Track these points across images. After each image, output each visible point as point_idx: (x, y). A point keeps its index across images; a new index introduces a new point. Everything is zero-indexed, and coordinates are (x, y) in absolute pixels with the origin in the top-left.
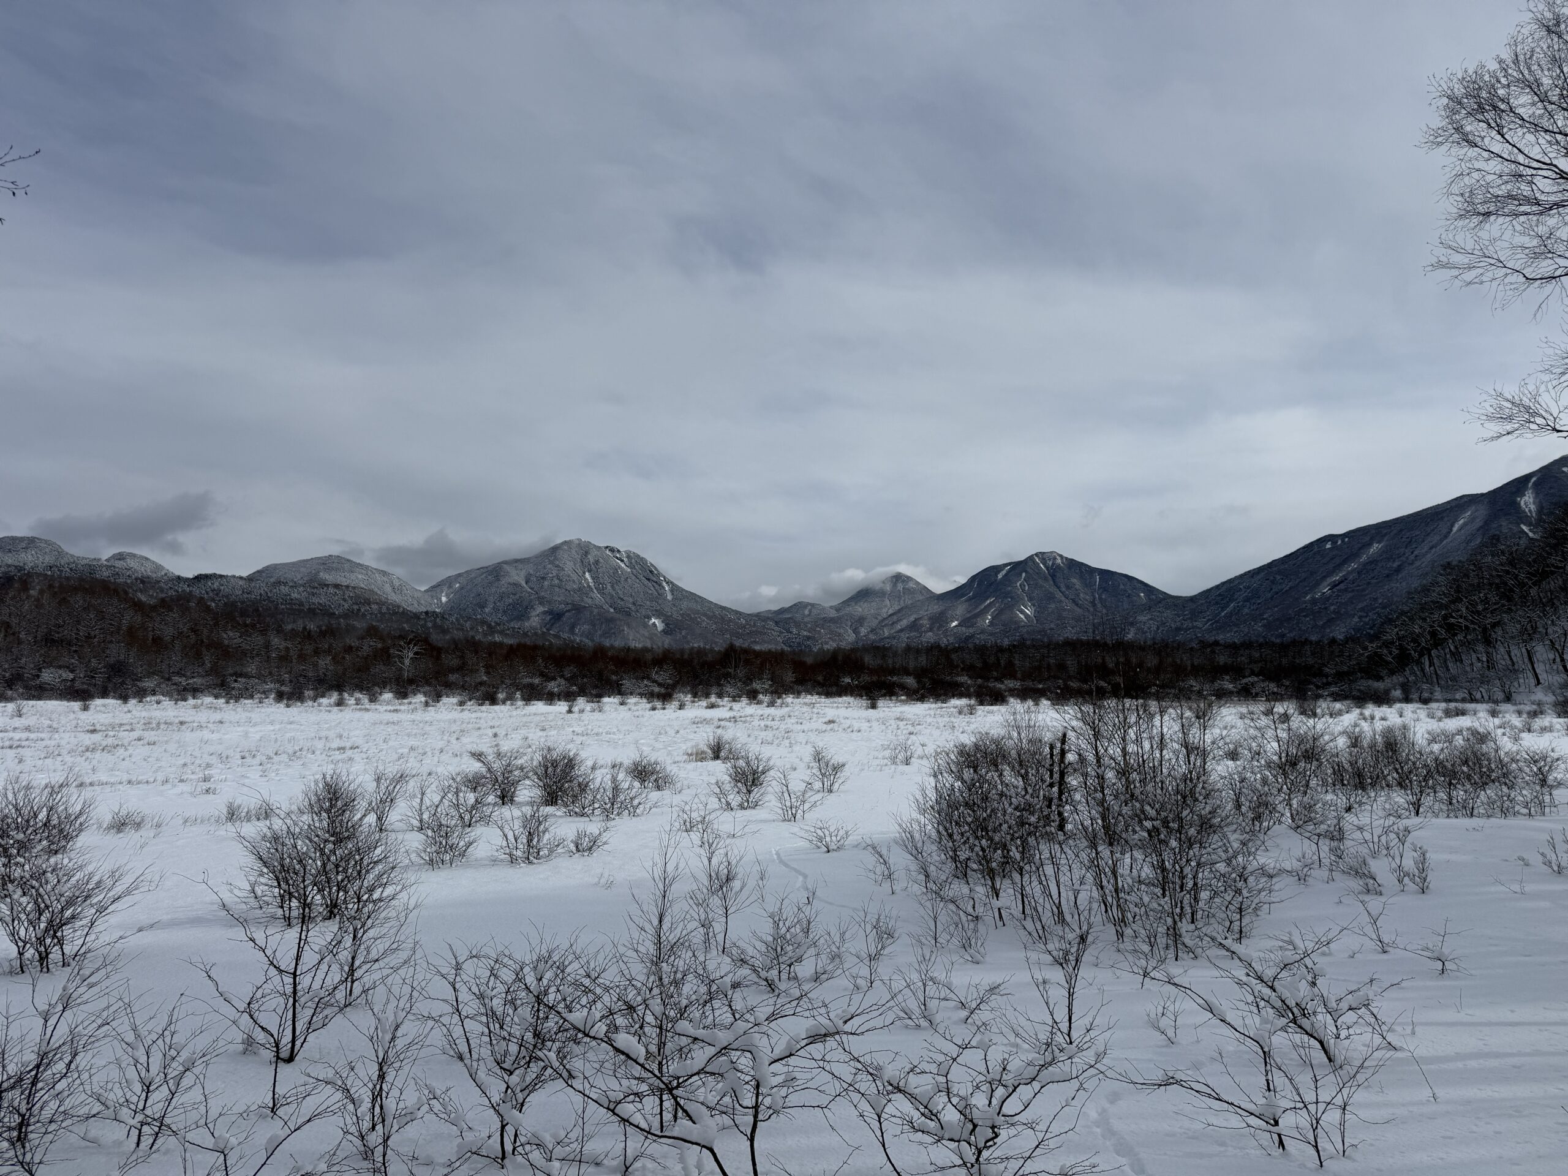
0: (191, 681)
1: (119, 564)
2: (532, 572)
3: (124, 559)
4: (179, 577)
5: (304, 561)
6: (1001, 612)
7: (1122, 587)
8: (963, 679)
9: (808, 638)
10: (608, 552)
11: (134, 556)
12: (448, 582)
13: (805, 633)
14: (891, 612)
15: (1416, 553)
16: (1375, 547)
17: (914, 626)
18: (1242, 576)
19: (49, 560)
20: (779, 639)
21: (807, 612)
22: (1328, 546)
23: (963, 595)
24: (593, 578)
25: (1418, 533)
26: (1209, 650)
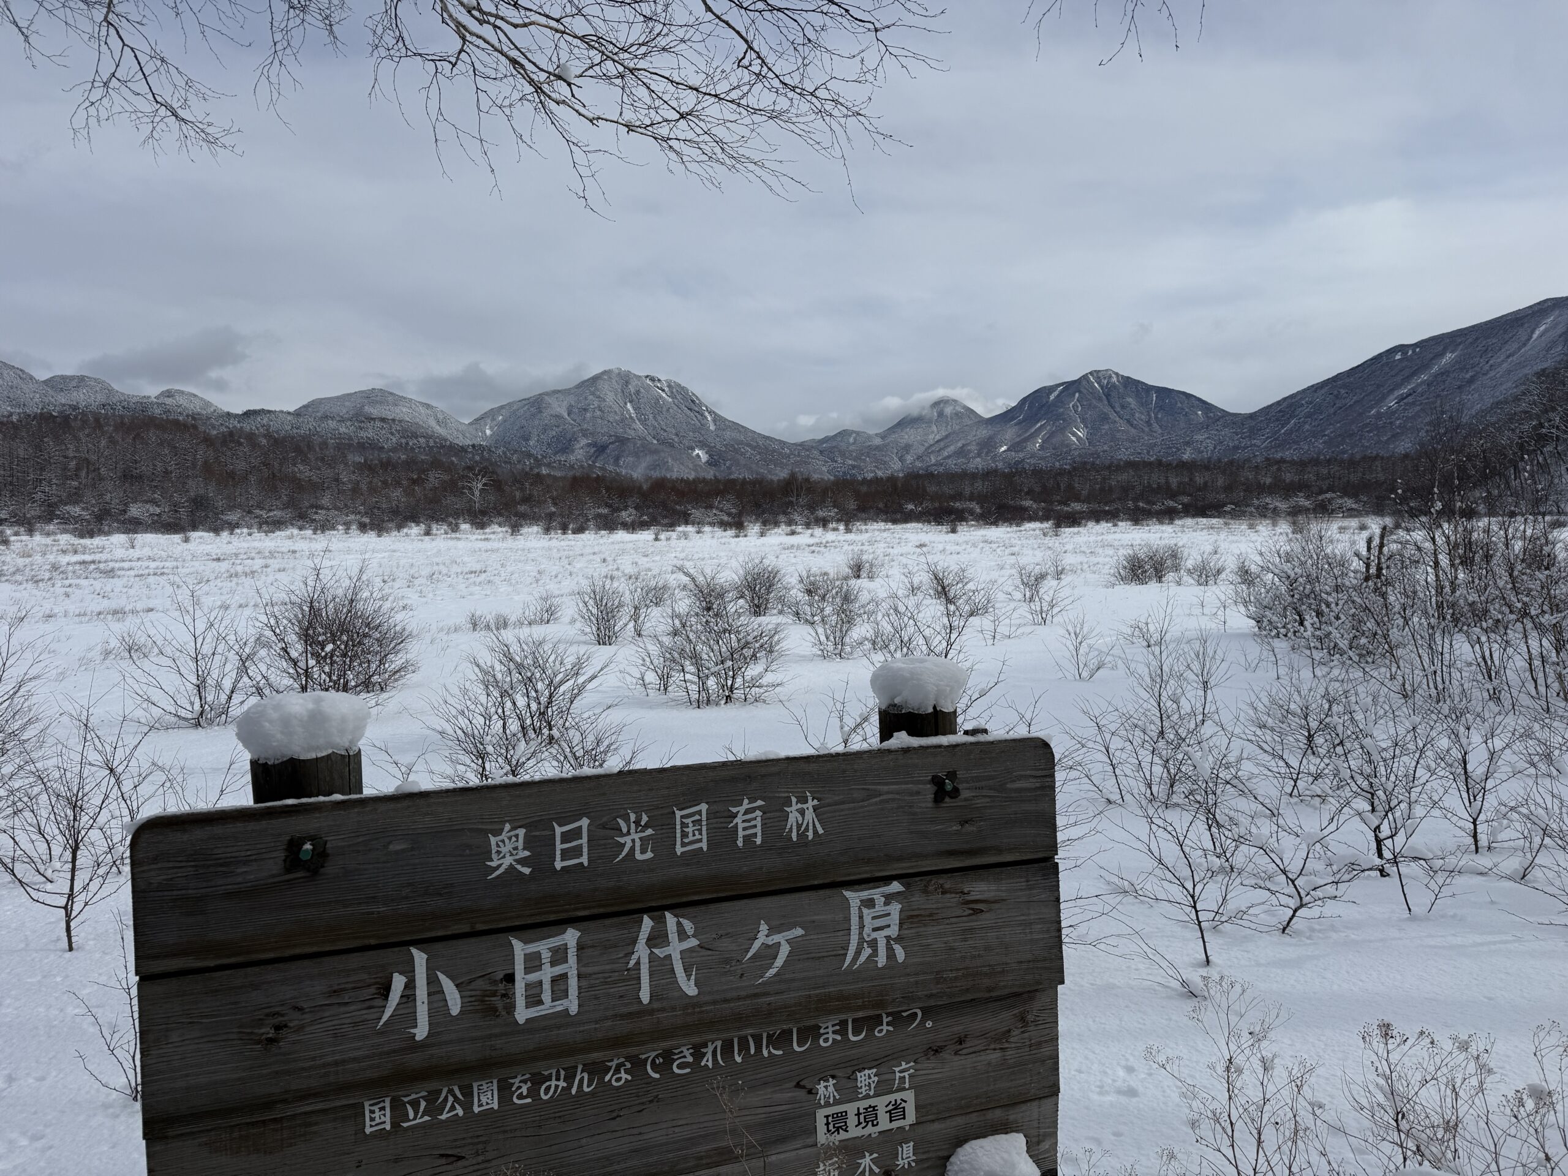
0: (271, 514)
1: (168, 401)
2: (573, 403)
3: (172, 396)
4: (228, 414)
5: (348, 395)
6: (1052, 435)
7: (1179, 405)
8: (1028, 503)
9: (854, 467)
10: (648, 382)
11: (182, 392)
12: (491, 414)
13: (850, 462)
14: (938, 437)
15: (1491, 362)
16: (1449, 356)
17: (961, 452)
18: (1304, 391)
19: (101, 398)
20: (824, 468)
21: (851, 440)
22: (1398, 357)
23: (1013, 419)
24: (635, 409)
25: (1494, 341)
26: (1275, 467)
